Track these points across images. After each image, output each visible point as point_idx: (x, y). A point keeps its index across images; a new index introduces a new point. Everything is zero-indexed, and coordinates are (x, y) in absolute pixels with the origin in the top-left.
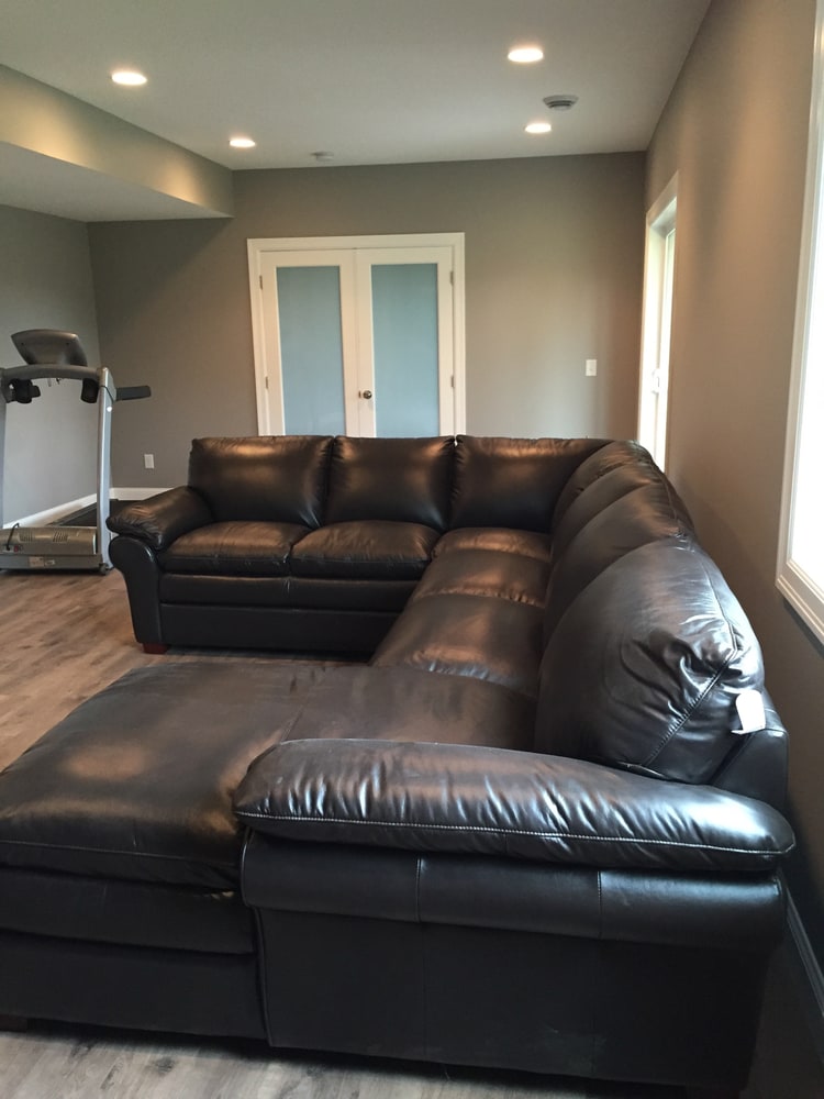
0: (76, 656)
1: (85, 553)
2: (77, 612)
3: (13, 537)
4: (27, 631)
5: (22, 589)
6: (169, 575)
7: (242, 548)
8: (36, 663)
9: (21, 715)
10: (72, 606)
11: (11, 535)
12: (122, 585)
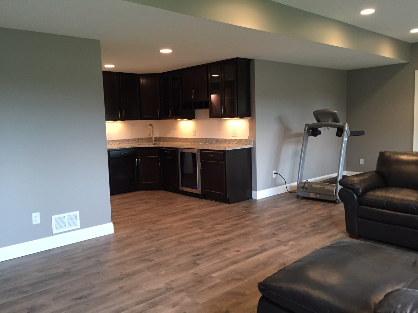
0: (322, 233)
1: (331, 194)
2: (325, 216)
3: (305, 185)
4: (305, 220)
5: (306, 204)
6: (363, 206)
7: (398, 199)
8: (307, 233)
9: (298, 251)
10: (323, 214)
11: (305, 184)
12: (343, 209)
